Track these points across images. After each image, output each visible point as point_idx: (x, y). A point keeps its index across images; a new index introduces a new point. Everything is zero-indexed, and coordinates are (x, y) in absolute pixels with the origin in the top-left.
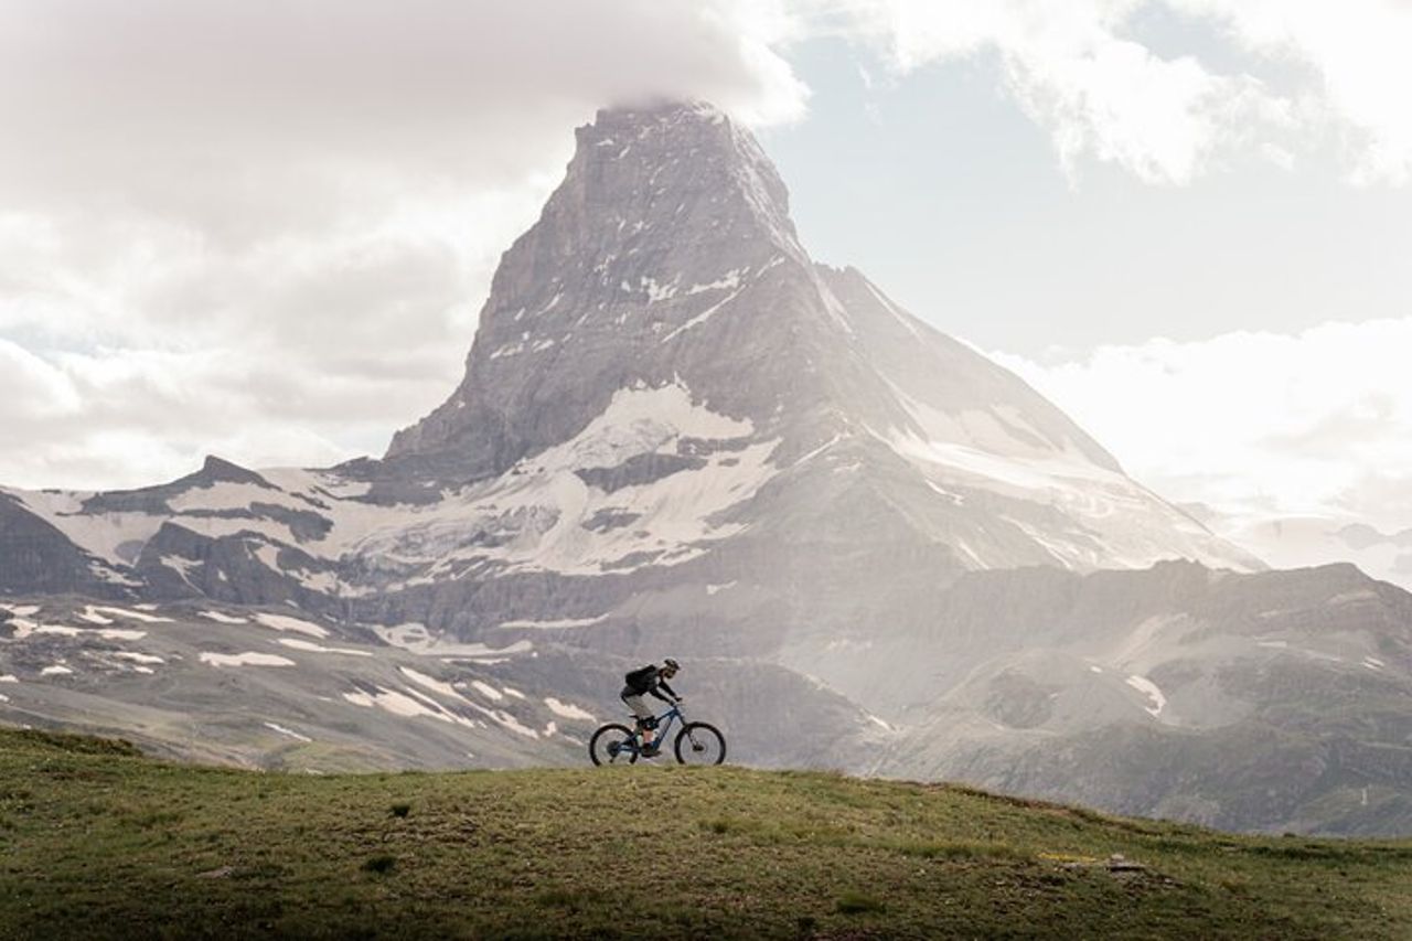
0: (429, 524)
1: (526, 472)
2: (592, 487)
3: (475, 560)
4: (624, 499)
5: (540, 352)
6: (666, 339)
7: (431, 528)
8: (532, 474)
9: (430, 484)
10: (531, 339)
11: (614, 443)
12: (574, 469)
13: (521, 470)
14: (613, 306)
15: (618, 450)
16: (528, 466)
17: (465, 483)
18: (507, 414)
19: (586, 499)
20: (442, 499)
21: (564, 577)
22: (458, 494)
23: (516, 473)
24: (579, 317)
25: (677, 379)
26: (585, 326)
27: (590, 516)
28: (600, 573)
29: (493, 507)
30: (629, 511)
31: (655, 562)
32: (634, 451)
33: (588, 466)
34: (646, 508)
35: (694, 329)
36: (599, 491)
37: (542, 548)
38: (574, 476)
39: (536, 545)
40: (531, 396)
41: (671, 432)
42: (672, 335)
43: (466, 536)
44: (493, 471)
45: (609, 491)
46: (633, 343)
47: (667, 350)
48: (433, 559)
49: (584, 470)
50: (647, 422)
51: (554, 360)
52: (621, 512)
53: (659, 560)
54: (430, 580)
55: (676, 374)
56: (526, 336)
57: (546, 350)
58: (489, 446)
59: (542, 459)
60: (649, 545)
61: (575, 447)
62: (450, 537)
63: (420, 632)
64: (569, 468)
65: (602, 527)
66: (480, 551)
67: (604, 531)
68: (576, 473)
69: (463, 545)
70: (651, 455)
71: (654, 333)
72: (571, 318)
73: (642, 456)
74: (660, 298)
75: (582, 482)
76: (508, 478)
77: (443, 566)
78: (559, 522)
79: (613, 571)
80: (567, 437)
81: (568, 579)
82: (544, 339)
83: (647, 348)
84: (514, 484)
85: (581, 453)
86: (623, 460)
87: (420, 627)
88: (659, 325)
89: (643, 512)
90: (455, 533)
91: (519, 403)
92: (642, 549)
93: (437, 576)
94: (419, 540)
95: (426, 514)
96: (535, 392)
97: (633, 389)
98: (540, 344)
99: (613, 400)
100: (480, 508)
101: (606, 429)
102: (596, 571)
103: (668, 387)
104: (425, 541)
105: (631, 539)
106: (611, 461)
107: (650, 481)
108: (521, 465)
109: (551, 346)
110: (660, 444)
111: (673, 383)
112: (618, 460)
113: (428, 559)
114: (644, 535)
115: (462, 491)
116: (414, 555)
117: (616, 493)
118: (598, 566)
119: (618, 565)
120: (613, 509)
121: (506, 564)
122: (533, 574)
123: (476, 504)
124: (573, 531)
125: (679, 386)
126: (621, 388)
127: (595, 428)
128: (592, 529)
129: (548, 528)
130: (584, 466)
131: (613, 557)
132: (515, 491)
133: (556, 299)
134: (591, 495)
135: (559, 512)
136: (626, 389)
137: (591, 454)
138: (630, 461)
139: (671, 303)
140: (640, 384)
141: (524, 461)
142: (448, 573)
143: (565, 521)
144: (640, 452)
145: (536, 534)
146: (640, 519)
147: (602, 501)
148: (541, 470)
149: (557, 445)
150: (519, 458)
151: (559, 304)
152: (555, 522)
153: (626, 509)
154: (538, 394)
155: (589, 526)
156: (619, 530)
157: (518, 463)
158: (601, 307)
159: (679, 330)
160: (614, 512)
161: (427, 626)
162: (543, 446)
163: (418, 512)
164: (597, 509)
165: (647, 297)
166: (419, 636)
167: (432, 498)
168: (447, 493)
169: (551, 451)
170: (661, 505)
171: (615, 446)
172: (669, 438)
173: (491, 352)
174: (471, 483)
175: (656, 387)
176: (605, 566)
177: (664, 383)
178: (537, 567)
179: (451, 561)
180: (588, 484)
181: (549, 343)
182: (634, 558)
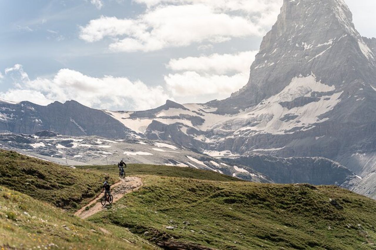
0: (233, 120)
1: (265, 104)
2: (284, 108)
3: (247, 131)
4: (293, 111)
5: (270, 66)
6: (309, 61)
7: (234, 121)
8: (266, 104)
9: (236, 108)
10: (267, 62)
11: (291, 94)
12: (279, 102)
13: (263, 103)
14: (293, 51)
15: (292, 96)
16: (265, 102)
17: (246, 107)
18: (259, 86)
19: (282, 112)
20: (239, 112)
21: (273, 135)
22: (244, 111)
23: (262, 104)
24: (282, 56)
25: (312, 74)
26: (284, 58)
27: (283, 116)
28: (284, 134)
29: (253, 114)
30: (295, 115)
31: (301, 130)
32: (297, 96)
33: (283, 101)
34: (300, 114)
35: (318, 58)
36: (286, 108)
37: (267, 127)
38: (279, 105)
39: (265, 126)
40: (267, 80)
41: (309, 90)
42: (311, 60)
43: (244, 123)
44: (255, 104)
45: (289, 109)
46: (299, 62)
47: (309, 65)
48: (234, 130)
49: (282, 102)
50: (302, 87)
51: (274, 69)
52: (292, 115)
53: (302, 129)
54: (233, 137)
55: (312, 72)
56: (266, 62)
57: (272, 65)
58: (254, 96)
59: (269, 100)
60: (300, 125)
61: (279, 95)
62: (240, 123)
63: (229, 153)
64: (277, 102)
65: (286, 120)
66: (248, 128)
67: (287, 121)
68: (279, 103)
69: (244, 126)
70: (303, 97)
71: (305, 59)
72: (279, 56)
73: (300, 97)
74: (307, 49)
75: (281, 106)
76: (259, 105)
77: (237, 132)
78: (273, 119)
79: (288, 133)
80: (277, 93)
81: (274, 136)
82: (271, 62)
83: (303, 64)
84: (261, 107)
85: (281, 97)
86: (294, 98)
87: (229, 151)
88: (307, 57)
89: (299, 115)
90: (241, 122)
91: (263, 82)
92: (297, 126)
93: (235, 136)
94: (230, 125)
95: (234, 117)
96: (268, 79)
97: (298, 77)
98: (270, 64)
99: (292, 80)
100: (249, 114)
101: (289, 90)
102: (283, 133)
103: (309, 76)
104: (232, 125)
105: (295, 123)
106: (290, 100)
107: (302, 105)
108: (263, 101)
109: (274, 64)
110: (306, 94)
111: (311, 75)
112: (292, 99)
113: (232, 131)
114: (299, 122)
115: (245, 110)
116: (229, 129)
117: (291, 109)
118: (284, 131)
119: (290, 131)
120: (290, 114)
121: (256, 131)
122: (264, 134)
123: (249, 113)
124: (277, 121)
125: (313, 76)
126: (295, 77)
127: (286, 90)
128: (283, 120)
129: (270, 120)
130: (282, 101)
131: (288, 129)
132: (261, 109)
133: (276, 50)
134: (284, 110)
135: (274, 115)
136: (296, 77)
137: (284, 97)
138: (296, 99)
139: (311, 50)
140: (300, 75)
141: (264, 100)
142: (238, 135)
143: (275, 118)
144: (300, 96)
145: (266, 123)
146: (298, 117)
147: (287, 112)
148: (269, 103)
149: (274, 95)
150: (263, 99)
151: (276, 51)
152: (272, 119)
153: (294, 114)
154: (269, 80)
155: (282, 120)
156: (291, 121)
157: (262, 101)
158: (289, 52)
159: (313, 58)
160: (290, 115)
161: (231, 151)
162: (270, 96)
163: (231, 117)
164: (285, 114)
165: (304, 48)
166: (229, 154)
167: (236, 112)
168: (241, 110)
169: (272, 97)
170: (305, 113)
171: (291, 95)
172: (309, 92)
173: (255, 67)
174: (248, 107)
175: (305, 76)
176: (286, 131)
177: (308, 75)
178: (265, 132)
179: (239, 131)
180: (283, 107)
181: (273, 63)
182: (294, 129)
